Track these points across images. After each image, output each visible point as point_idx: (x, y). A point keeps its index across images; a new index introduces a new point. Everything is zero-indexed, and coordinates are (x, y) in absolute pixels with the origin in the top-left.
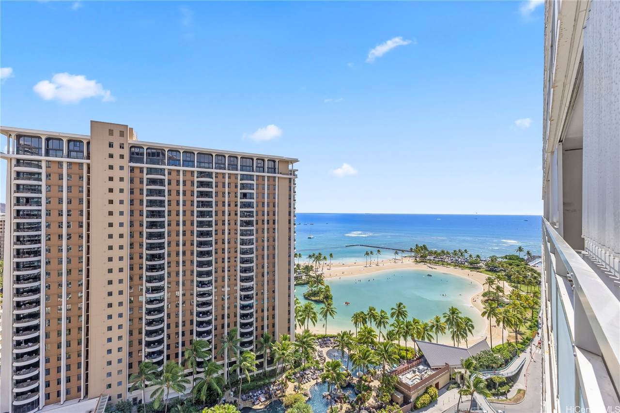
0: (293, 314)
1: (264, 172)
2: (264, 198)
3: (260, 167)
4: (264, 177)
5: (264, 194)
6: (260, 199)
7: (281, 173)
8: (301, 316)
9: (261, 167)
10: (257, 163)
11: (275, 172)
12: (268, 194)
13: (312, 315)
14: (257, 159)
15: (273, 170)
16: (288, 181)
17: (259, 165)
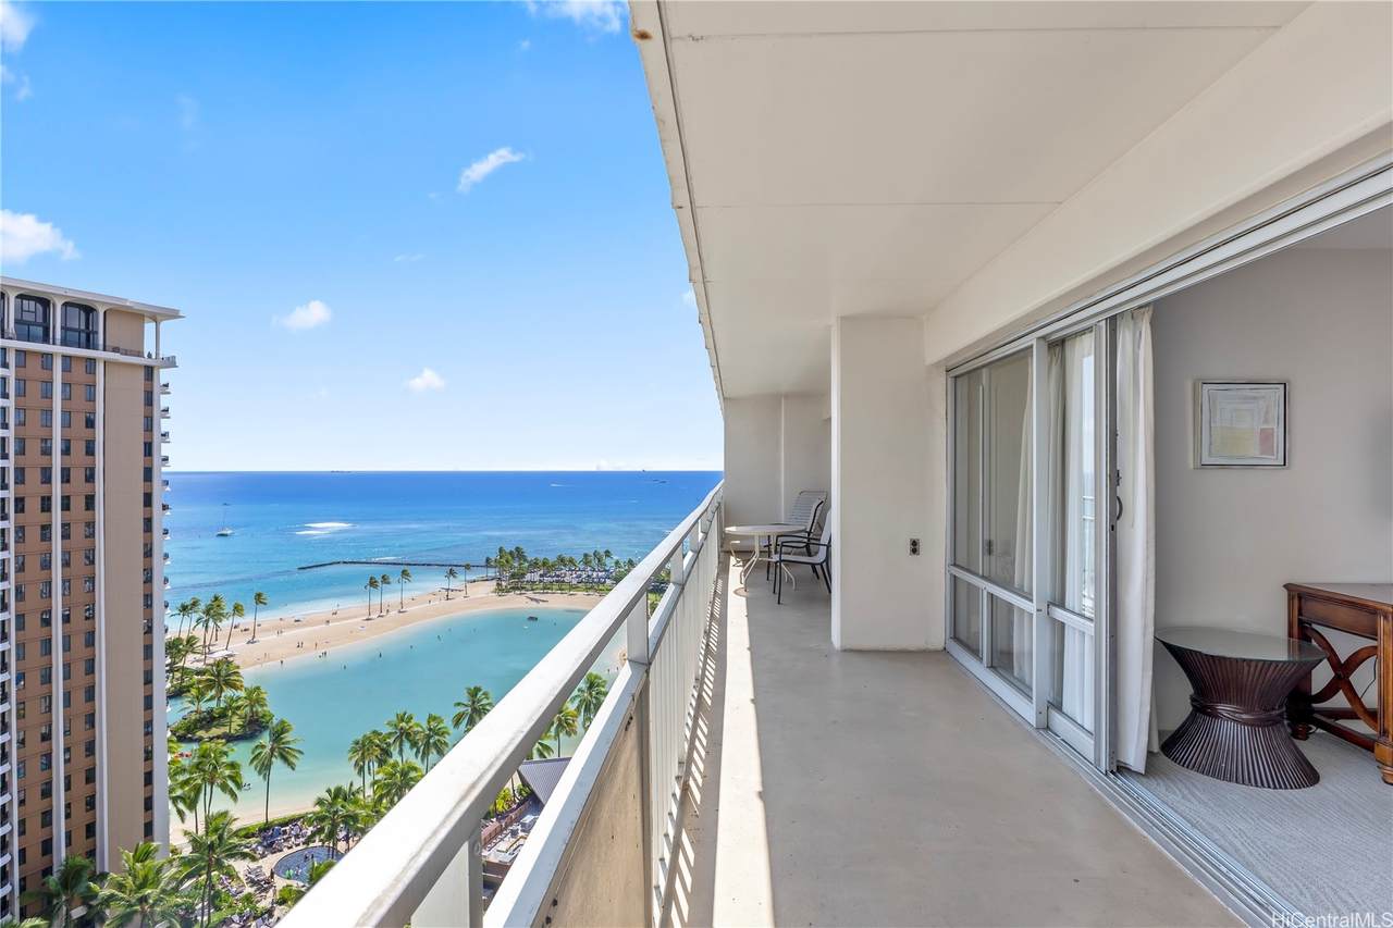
0: (162, 782)
1: (46, 339)
2: (48, 425)
3: (29, 324)
4: (48, 357)
5: (49, 412)
6: (34, 429)
7: (116, 350)
8: (186, 783)
9: (35, 324)
10: (20, 310)
11: (89, 344)
12: (66, 413)
13: (227, 772)
14: (21, 297)
15: (83, 335)
16: (141, 374)
17: (28, 317)
